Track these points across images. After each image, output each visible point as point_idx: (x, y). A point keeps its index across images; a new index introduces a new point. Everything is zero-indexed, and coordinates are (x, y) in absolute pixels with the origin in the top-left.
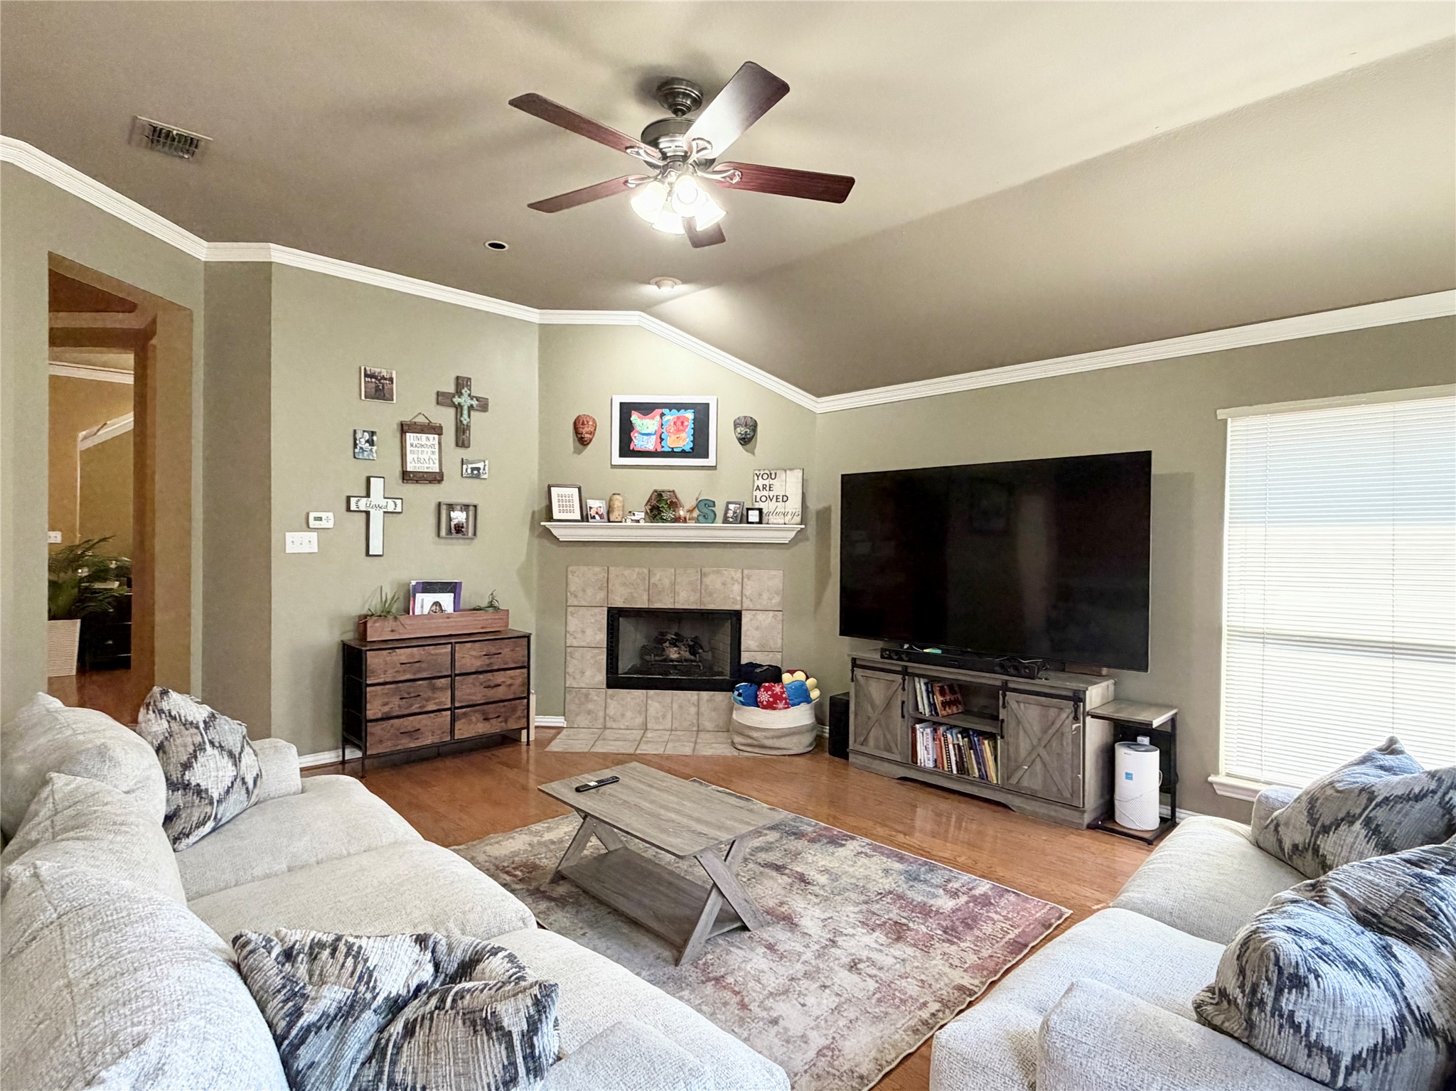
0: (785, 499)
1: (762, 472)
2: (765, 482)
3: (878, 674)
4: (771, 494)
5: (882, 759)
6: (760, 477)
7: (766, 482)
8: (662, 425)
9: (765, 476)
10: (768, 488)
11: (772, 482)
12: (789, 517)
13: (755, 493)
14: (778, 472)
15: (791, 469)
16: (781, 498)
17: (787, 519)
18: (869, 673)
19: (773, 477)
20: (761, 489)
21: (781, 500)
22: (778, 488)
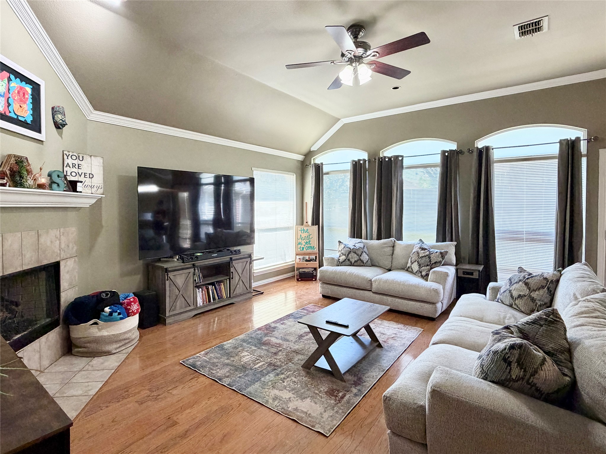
0: (91, 176)
1: (71, 154)
2: (74, 162)
3: (181, 272)
4: (80, 171)
5: (186, 312)
6: (69, 157)
7: (76, 162)
8: (9, 90)
9: (74, 158)
10: (77, 166)
11: (80, 162)
12: (95, 189)
13: (65, 169)
14: (85, 156)
15: (95, 156)
16: (88, 175)
17: (94, 190)
18: (175, 273)
19: (81, 159)
20: (71, 166)
21: (88, 176)
22: (85, 168)
